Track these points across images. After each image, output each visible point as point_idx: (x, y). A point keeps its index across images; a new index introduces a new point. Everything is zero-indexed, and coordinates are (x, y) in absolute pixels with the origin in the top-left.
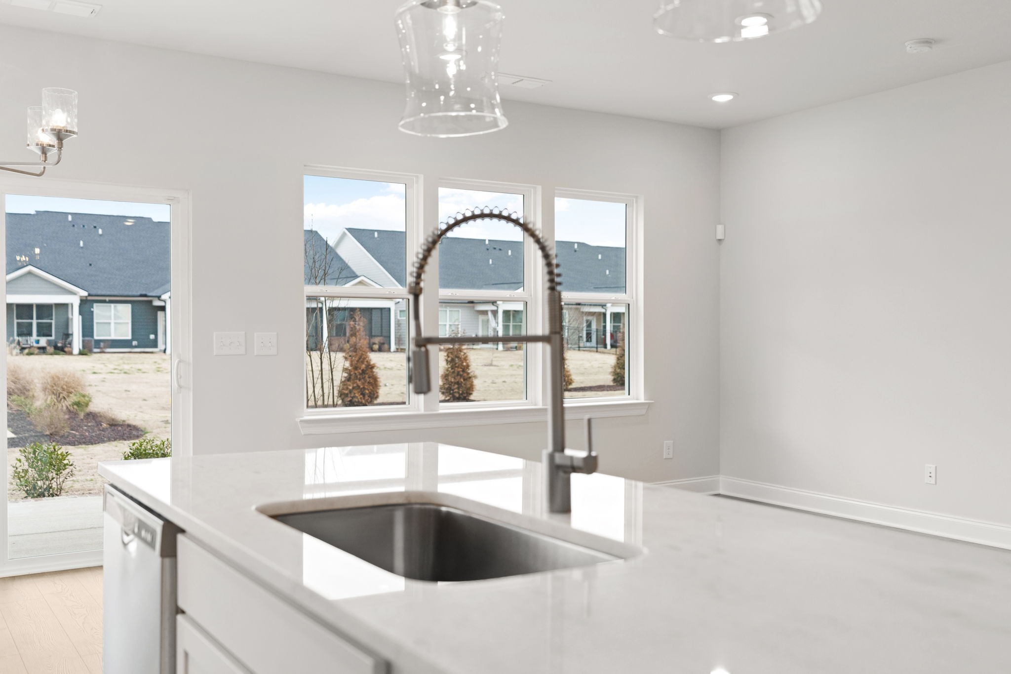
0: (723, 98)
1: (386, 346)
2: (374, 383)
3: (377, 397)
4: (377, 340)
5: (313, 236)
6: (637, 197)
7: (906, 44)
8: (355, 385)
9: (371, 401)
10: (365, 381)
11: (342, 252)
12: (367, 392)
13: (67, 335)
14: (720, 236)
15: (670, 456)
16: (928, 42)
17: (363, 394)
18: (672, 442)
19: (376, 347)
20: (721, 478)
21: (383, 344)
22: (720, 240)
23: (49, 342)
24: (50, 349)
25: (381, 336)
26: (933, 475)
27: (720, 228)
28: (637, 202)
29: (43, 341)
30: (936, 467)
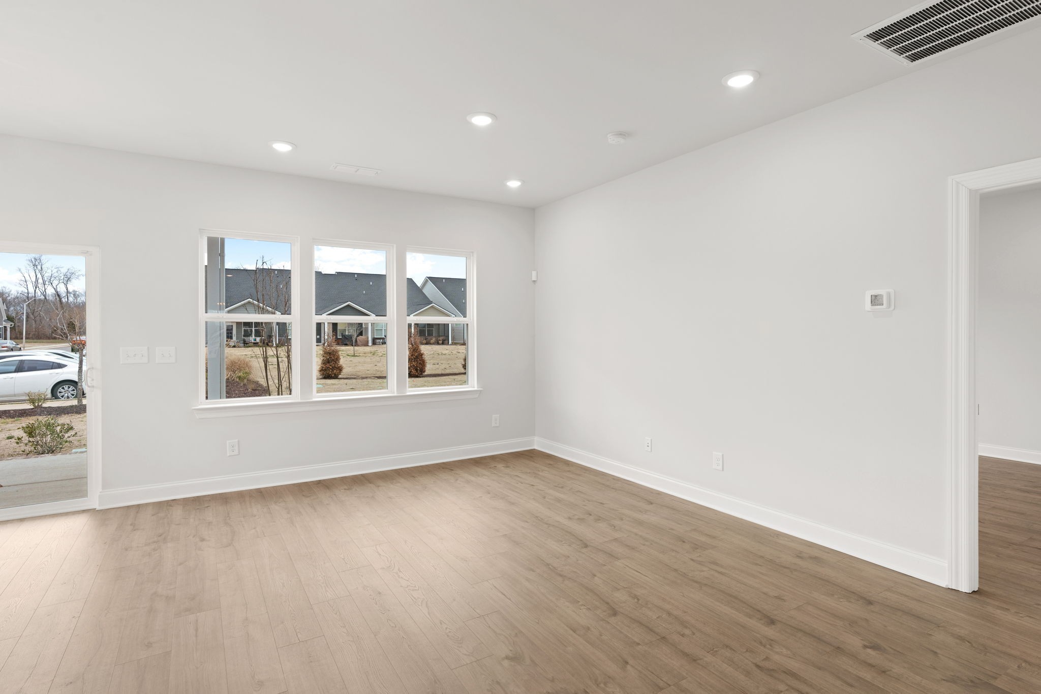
0: (514, 184)
1: (446, 342)
2: (423, 363)
3: (424, 372)
4: (441, 338)
5: (410, 282)
6: (473, 252)
7: (609, 135)
8: (412, 365)
9: (421, 374)
10: (418, 362)
11: (425, 291)
12: (419, 369)
13: (270, 337)
14: (534, 278)
15: (498, 425)
16: (621, 134)
17: (417, 370)
18: (498, 415)
19: (441, 342)
20: (536, 438)
21: (445, 340)
22: (534, 281)
23: (261, 340)
24: (260, 344)
25: (444, 336)
26: (649, 445)
27: (534, 273)
28: (473, 256)
29: (258, 339)
30: (651, 440)
